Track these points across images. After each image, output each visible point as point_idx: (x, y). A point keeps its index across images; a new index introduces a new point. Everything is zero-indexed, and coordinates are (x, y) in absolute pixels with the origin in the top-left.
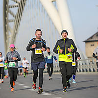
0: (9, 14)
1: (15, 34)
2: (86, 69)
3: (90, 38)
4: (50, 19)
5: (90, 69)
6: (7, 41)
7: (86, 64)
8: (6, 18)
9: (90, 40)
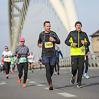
0: (15, 8)
1: (21, 29)
2: (92, 64)
3: (96, 33)
4: (56, 13)
5: (96, 64)
6: (12, 36)
7: (92, 59)
8: (12, 13)
9: (96, 34)
